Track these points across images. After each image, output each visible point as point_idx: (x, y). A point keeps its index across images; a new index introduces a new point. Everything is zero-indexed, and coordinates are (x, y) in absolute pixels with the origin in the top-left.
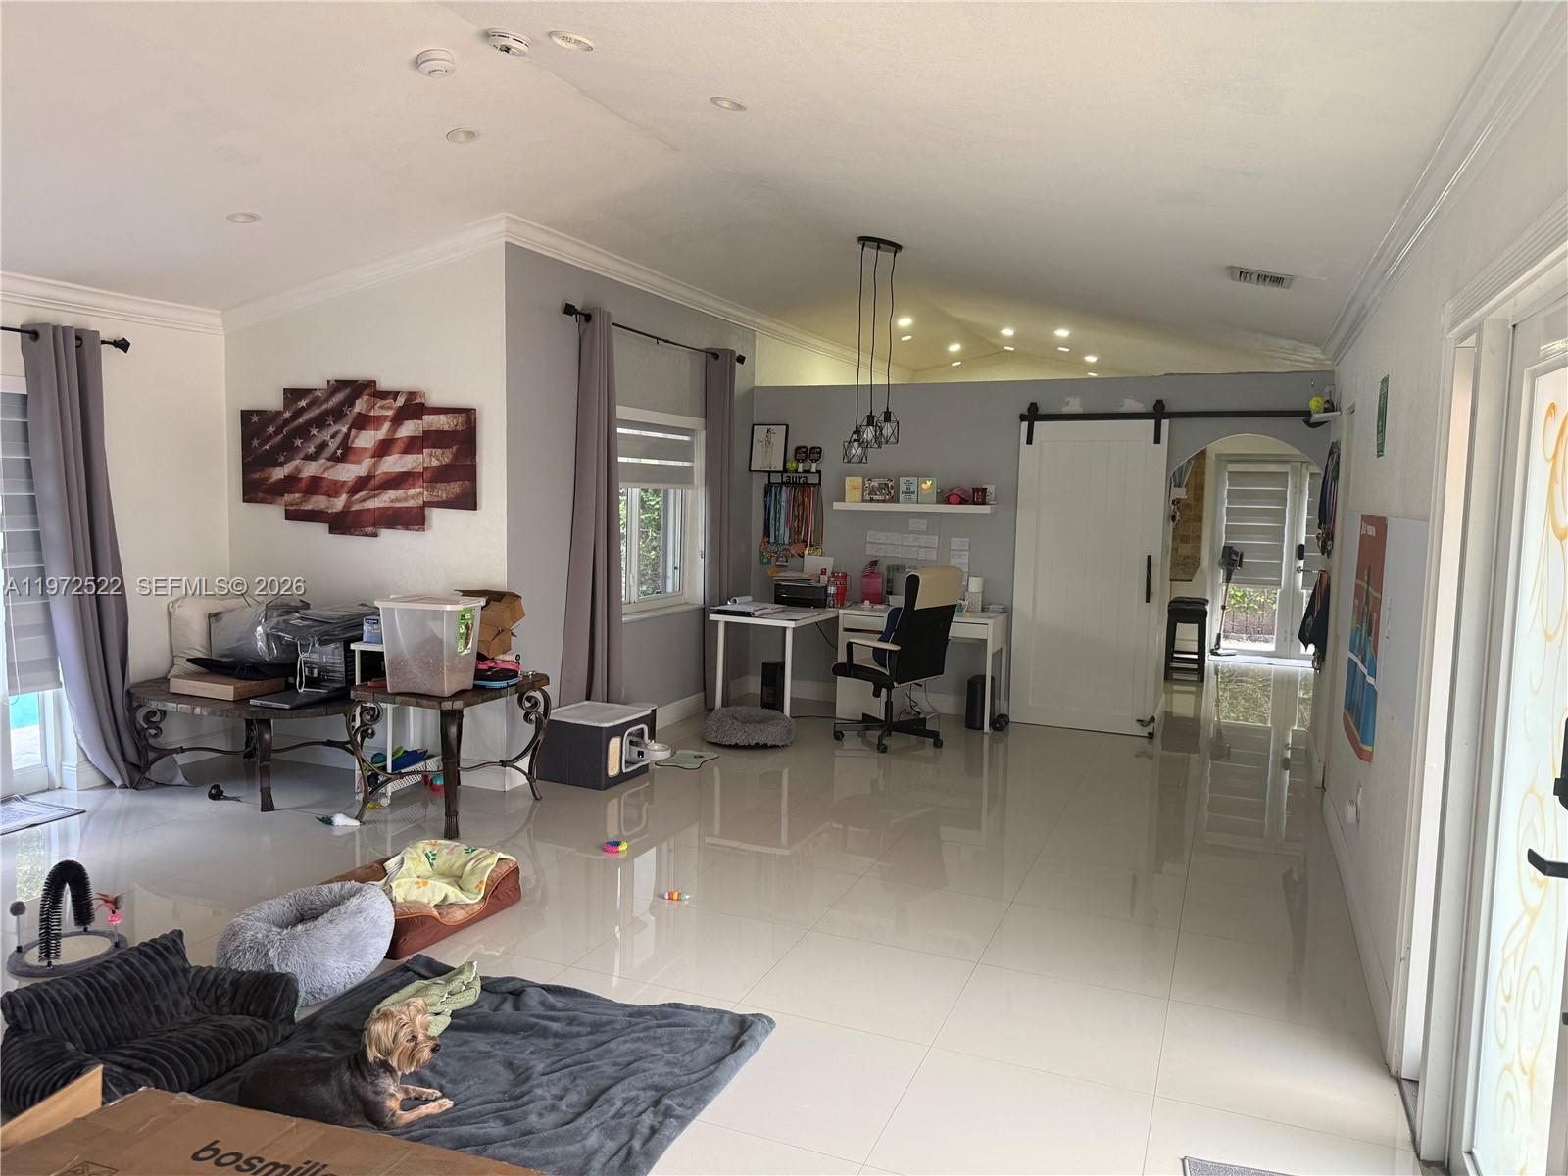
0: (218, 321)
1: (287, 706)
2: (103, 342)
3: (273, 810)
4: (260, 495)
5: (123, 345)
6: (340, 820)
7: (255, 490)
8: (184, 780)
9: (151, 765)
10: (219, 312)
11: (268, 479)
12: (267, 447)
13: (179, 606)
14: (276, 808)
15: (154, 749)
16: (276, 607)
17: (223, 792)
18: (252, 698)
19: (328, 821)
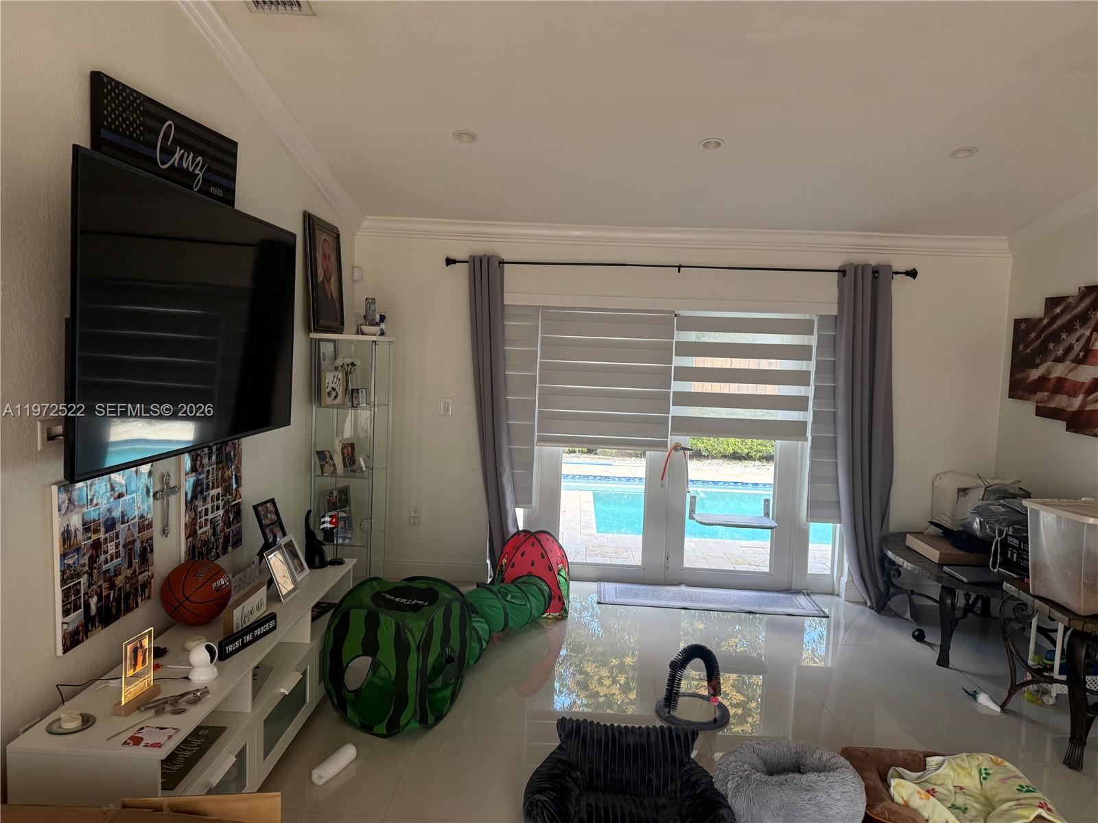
0: (1005, 245)
1: (965, 580)
2: (897, 273)
3: (948, 667)
4: (1020, 392)
5: (913, 274)
6: (983, 699)
7: (1018, 389)
8: (910, 617)
9: (892, 597)
10: (1005, 238)
11: (1026, 379)
12: (1029, 351)
13: (940, 479)
14: (950, 666)
15: (894, 586)
16: (994, 492)
17: (924, 637)
18: (946, 565)
19: (974, 695)
